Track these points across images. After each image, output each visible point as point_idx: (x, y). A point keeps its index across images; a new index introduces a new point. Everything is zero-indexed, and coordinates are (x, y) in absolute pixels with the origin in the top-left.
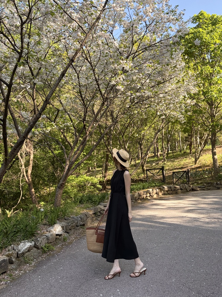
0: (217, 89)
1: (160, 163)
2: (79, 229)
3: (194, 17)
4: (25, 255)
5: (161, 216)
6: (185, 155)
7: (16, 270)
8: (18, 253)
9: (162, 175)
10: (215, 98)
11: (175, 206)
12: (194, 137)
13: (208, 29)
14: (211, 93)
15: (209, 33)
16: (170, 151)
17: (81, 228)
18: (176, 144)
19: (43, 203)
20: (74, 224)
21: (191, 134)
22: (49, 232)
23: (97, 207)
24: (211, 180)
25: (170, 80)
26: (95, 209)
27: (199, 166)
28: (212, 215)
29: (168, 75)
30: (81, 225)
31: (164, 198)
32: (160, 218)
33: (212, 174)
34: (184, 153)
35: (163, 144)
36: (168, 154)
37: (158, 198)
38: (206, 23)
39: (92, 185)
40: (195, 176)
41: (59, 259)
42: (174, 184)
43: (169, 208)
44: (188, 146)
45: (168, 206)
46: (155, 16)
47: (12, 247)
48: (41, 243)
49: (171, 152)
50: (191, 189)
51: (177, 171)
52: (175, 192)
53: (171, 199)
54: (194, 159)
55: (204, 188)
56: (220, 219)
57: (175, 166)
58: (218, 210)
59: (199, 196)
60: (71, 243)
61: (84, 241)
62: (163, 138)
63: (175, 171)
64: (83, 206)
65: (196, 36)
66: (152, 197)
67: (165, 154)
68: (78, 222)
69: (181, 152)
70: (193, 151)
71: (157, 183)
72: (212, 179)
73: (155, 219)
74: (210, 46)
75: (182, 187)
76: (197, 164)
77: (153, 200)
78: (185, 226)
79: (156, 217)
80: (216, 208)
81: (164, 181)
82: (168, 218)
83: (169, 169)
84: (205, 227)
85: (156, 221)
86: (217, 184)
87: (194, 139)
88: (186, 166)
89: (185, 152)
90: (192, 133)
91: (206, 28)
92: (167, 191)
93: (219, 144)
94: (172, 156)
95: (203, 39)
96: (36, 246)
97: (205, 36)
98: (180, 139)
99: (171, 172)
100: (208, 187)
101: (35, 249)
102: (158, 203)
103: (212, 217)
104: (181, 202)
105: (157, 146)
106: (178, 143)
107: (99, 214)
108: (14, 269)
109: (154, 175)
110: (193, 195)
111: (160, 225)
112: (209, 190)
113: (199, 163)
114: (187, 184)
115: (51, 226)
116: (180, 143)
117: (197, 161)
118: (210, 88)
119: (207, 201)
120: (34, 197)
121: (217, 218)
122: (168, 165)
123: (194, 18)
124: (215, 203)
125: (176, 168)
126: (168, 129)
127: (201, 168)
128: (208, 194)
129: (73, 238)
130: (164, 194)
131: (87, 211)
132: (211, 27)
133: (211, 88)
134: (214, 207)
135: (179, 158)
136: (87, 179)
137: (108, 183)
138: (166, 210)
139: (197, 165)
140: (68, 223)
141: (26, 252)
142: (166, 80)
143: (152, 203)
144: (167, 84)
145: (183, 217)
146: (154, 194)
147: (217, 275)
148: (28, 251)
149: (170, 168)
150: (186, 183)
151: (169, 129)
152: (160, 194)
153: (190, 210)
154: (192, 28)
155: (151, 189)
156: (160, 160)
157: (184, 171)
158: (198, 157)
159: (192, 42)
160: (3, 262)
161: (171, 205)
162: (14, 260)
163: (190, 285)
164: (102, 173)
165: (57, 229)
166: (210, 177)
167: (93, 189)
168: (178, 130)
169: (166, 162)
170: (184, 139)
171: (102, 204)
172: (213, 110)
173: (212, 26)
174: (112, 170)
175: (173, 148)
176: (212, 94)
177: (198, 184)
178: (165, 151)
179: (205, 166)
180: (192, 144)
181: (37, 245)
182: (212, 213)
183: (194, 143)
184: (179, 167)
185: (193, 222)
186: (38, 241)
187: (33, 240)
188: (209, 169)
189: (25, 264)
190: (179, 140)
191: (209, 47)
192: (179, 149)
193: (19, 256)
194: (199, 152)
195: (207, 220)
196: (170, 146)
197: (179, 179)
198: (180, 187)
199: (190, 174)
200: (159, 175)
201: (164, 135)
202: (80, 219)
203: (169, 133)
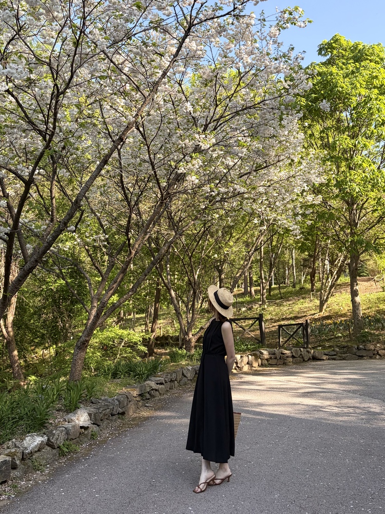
0: (361, 177)
1: (256, 307)
2: (115, 420)
3: (322, 44)
4: (34, 456)
5: (257, 401)
6: (302, 293)
7: (21, 479)
8: (23, 452)
9: (258, 330)
10: (357, 193)
11: (282, 386)
12: (320, 259)
13: (347, 69)
14: (349, 183)
15: (348, 76)
16: (275, 284)
17: (119, 418)
18: (285, 271)
19: (33, 377)
20: (108, 410)
21: (315, 254)
22: (69, 422)
23: (145, 383)
24: (348, 341)
25: (278, 164)
26: (142, 386)
27: (327, 314)
28: (346, 401)
29: (274, 154)
30: (118, 413)
31: (261, 372)
32: (255, 406)
33: (351, 330)
34: (301, 289)
35: (262, 272)
36: (270, 290)
37: (250, 371)
38: (343, 56)
39: (128, 347)
40: (319, 333)
41: (89, 466)
42: (280, 347)
43: (272, 389)
44: (309, 277)
45: (269, 385)
46: (254, 60)
47: (13, 442)
48: (57, 439)
49: (275, 286)
50: (311, 358)
51: (286, 322)
52: (281, 362)
53: (275, 374)
54: (318, 302)
55: (335, 355)
56: (358, 408)
57: (283, 315)
58: (356, 394)
59: (325, 370)
60: (105, 442)
61: (126, 439)
62: (262, 260)
63: (282, 323)
64: (119, 381)
65: (326, 80)
66: (240, 370)
67: (265, 291)
68: (113, 408)
69: (295, 287)
70: (317, 285)
71: (250, 345)
72: (349, 339)
73: (246, 407)
74: (350, 100)
75: (295, 353)
76: (324, 311)
77: (243, 376)
78: (298, 419)
79: (248, 403)
80: (353, 391)
81: (261, 340)
82: (269, 405)
83: (271, 319)
84: (332, 420)
85: (248, 410)
86: (358, 348)
87: (319, 263)
88: (303, 314)
89: (303, 288)
90: (315, 252)
91: (344, 66)
92: (267, 360)
93: (366, 273)
94: (277, 295)
95: (337, 87)
96: (49, 444)
97: (342, 83)
98: (294, 263)
99: (275, 324)
100: (342, 354)
101: (49, 448)
102: (251, 380)
103: (345, 405)
104: (292, 380)
105: (250, 275)
106: (289, 269)
107: (148, 396)
108: (18, 477)
109: (244, 329)
110: (314, 368)
111: (254, 417)
112: (344, 359)
113: (328, 309)
114: (304, 348)
115: (71, 412)
116: (293, 270)
117: (323, 306)
118: (348, 175)
119: (337, 379)
120: (17, 366)
121: (353, 407)
122: (271, 311)
123: (323, 47)
124: (353, 382)
125: (284, 317)
126: (271, 243)
127: (331, 318)
128: (341, 367)
129: (106, 433)
130: (262, 365)
131: (129, 390)
132: (352, 64)
133: (350, 175)
134: (349, 389)
135: (291, 298)
136: (120, 334)
137: (157, 343)
138: (266, 392)
139: (324, 313)
140: (98, 409)
141: (36, 452)
142: (270, 163)
143: (241, 380)
144: (272, 169)
145: (294, 404)
146: (243, 365)
147: (344, 490)
148: (39, 451)
149: (274, 317)
150: (302, 345)
151: (274, 243)
152: (255, 364)
153: (308, 393)
154: (318, 65)
155: (240, 356)
156: (255, 301)
157: (299, 324)
158: (325, 297)
159: (318, 91)
160: (4, 464)
161: (275, 383)
162: (18, 462)
163: (302, 503)
164: (146, 324)
165: (82, 418)
166: (347, 336)
167: (130, 353)
168: (289, 246)
169: (266, 307)
170: (301, 262)
171: (153, 378)
172: (354, 214)
173: (354, 63)
174: (164, 319)
175: (280, 279)
176: (351, 185)
177: (324, 347)
178: (264, 285)
179: (337, 315)
180: (315, 273)
181: (52, 442)
182: (345, 398)
183: (319, 270)
184: (290, 316)
185: (311, 412)
186: (54, 435)
187: (44, 434)
188: (345, 320)
189: (34, 471)
190: (292, 264)
191: (348, 101)
192: (292, 280)
193: (25, 457)
194: (328, 289)
195: (336, 410)
196: (275, 274)
197: (290, 338)
198: (292, 353)
199: (309, 330)
200: (253, 331)
201: (264, 254)
202: (118, 403)
203: (273, 250)
